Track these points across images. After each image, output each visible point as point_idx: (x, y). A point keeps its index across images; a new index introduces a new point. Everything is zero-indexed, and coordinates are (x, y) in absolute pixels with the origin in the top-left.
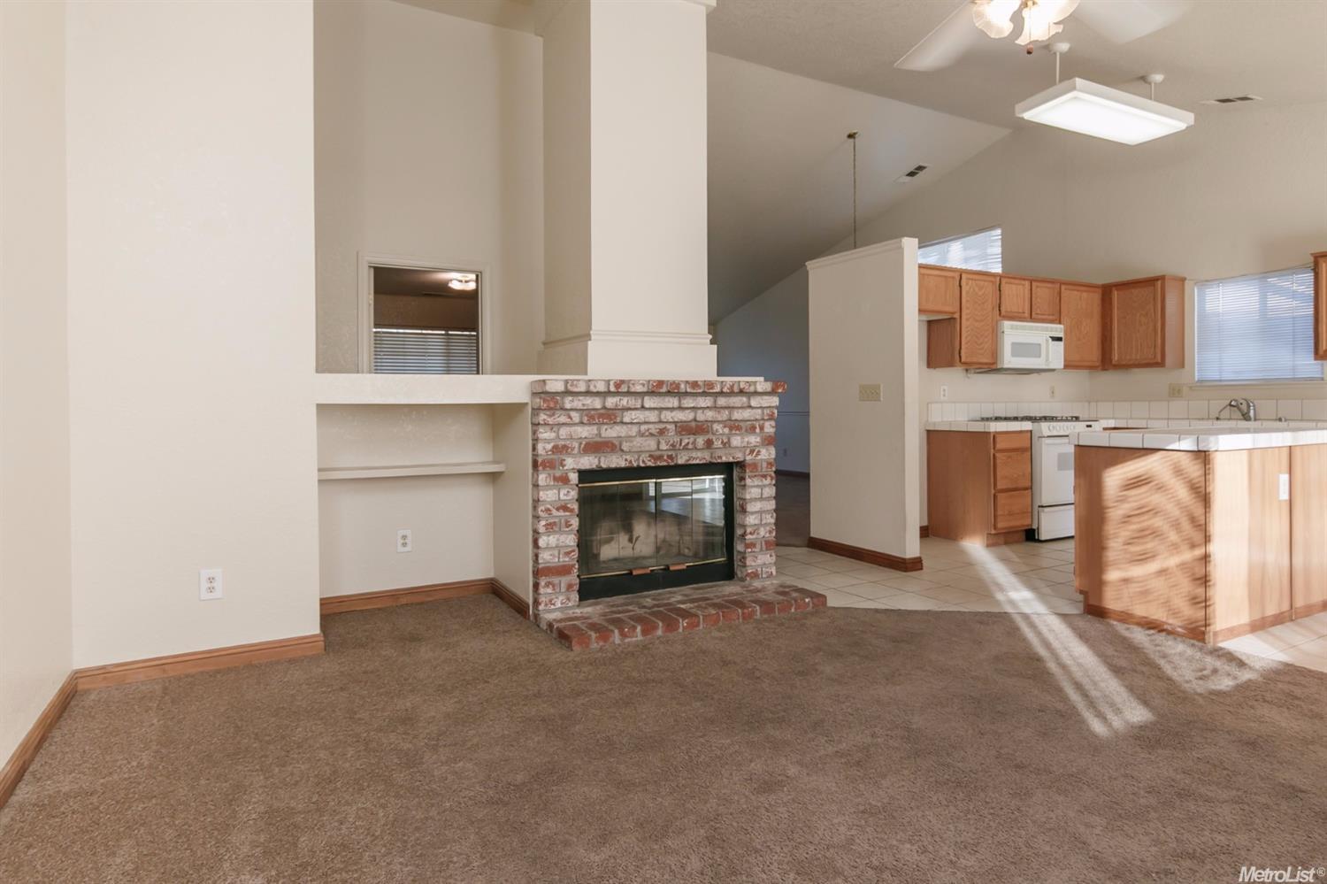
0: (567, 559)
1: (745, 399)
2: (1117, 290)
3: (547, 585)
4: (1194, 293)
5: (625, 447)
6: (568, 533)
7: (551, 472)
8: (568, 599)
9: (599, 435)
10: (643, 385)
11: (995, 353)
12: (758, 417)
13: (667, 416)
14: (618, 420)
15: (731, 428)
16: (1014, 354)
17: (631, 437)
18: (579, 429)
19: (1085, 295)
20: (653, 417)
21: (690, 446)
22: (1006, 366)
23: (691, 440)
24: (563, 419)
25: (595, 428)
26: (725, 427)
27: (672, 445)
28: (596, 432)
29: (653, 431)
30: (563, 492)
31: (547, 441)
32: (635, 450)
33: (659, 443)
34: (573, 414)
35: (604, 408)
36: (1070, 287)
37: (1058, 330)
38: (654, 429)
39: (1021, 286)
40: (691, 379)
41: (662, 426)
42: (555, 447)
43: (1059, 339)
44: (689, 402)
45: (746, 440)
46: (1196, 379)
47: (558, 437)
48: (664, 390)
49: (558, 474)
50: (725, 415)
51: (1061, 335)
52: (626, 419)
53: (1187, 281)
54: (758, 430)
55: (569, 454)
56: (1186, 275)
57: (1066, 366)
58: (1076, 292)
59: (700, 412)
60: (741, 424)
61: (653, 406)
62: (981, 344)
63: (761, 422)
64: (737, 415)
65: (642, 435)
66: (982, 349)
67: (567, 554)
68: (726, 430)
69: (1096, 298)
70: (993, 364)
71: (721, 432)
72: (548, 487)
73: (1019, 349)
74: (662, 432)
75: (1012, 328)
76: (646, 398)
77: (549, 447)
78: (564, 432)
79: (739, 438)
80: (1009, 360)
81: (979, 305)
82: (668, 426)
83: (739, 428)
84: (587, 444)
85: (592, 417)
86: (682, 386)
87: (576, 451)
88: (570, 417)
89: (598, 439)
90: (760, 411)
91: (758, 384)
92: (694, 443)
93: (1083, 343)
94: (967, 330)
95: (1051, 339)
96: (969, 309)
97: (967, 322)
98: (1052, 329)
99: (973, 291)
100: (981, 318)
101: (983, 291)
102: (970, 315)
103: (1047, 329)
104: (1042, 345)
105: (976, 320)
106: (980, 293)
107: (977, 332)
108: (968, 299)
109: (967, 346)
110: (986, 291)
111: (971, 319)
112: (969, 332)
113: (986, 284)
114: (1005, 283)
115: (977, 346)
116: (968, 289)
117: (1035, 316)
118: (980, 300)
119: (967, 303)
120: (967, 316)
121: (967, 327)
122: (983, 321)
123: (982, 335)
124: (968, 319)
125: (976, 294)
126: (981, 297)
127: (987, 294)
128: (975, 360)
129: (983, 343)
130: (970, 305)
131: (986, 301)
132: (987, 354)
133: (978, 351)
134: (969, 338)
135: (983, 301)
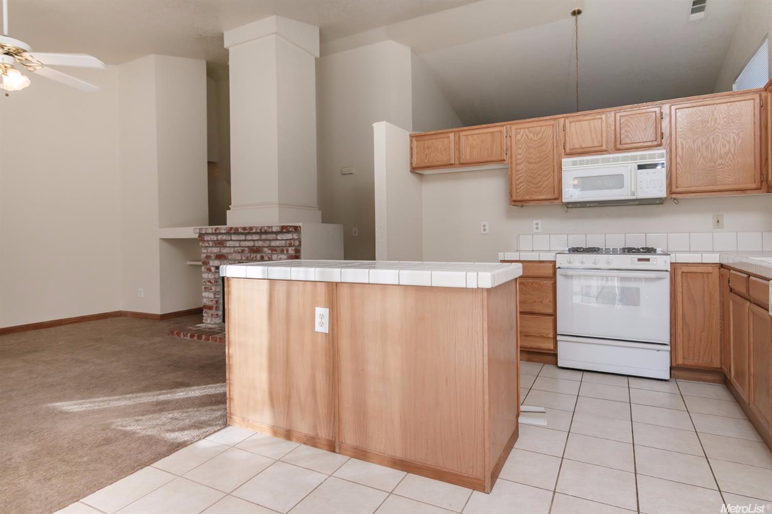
0: (211, 303)
1: (274, 235)
3: (206, 312)
5: (229, 257)
6: (211, 292)
7: (206, 266)
8: (212, 320)
9: (220, 251)
10: (224, 229)
11: (559, 189)
12: (284, 245)
13: (243, 244)
14: (225, 245)
15: (272, 251)
17: (231, 253)
18: (214, 249)
20: (237, 244)
21: (254, 259)
22: (566, 200)
23: (254, 256)
24: (207, 245)
25: (219, 248)
26: (269, 250)
27: (247, 258)
28: (219, 250)
29: (240, 251)
30: (210, 275)
31: (204, 253)
32: (233, 259)
33: (242, 257)
34: (210, 243)
35: (217, 240)
37: (653, 156)
38: (240, 249)
39: (596, 121)
40: (243, 226)
41: (242, 248)
42: (206, 256)
44: (249, 237)
45: (279, 257)
47: (207, 251)
48: (232, 232)
49: (208, 267)
50: (267, 243)
51: (661, 160)
52: (228, 245)
54: (285, 252)
55: (211, 259)
57: (673, 194)
59: (256, 242)
60: (277, 248)
61: (235, 239)
62: (539, 183)
63: (287, 248)
64: (273, 244)
65: (235, 252)
66: (540, 186)
67: (211, 301)
68: (270, 251)
70: (557, 199)
71: (267, 252)
72: (204, 272)
73: (585, 182)
74: (243, 251)
76: (232, 236)
77: (205, 256)
78: (209, 250)
79: (276, 255)
81: (535, 149)
82: (245, 249)
83: (275, 250)
84: (217, 255)
85: (216, 244)
86: (240, 229)
87: (213, 258)
88: (209, 244)
89: (220, 253)
90: (284, 242)
91: (273, 227)
92: (256, 257)
93: (719, 165)
94: (518, 173)
95: (641, 167)
96: (521, 154)
97: (518, 166)
98: (643, 157)
99: (526, 138)
100: (538, 160)
101: (540, 136)
102: (523, 159)
103: (634, 158)
104: (622, 175)
105: (530, 163)
106: (536, 138)
107: (532, 173)
108: (520, 146)
109: (518, 187)
110: (544, 135)
111: (524, 163)
112: (522, 175)
113: (543, 128)
114: (570, 122)
115: (532, 185)
116: (520, 138)
117: (621, 147)
118: (534, 144)
119: (518, 150)
120: (519, 161)
121: (519, 170)
122: (540, 162)
123: (540, 175)
124: (520, 164)
125: (531, 139)
126: (536, 141)
127: (545, 136)
128: (528, 198)
129: (541, 181)
130: (523, 150)
131: (543, 144)
132: (546, 191)
133: (533, 189)
134: (521, 179)
135: (540, 144)
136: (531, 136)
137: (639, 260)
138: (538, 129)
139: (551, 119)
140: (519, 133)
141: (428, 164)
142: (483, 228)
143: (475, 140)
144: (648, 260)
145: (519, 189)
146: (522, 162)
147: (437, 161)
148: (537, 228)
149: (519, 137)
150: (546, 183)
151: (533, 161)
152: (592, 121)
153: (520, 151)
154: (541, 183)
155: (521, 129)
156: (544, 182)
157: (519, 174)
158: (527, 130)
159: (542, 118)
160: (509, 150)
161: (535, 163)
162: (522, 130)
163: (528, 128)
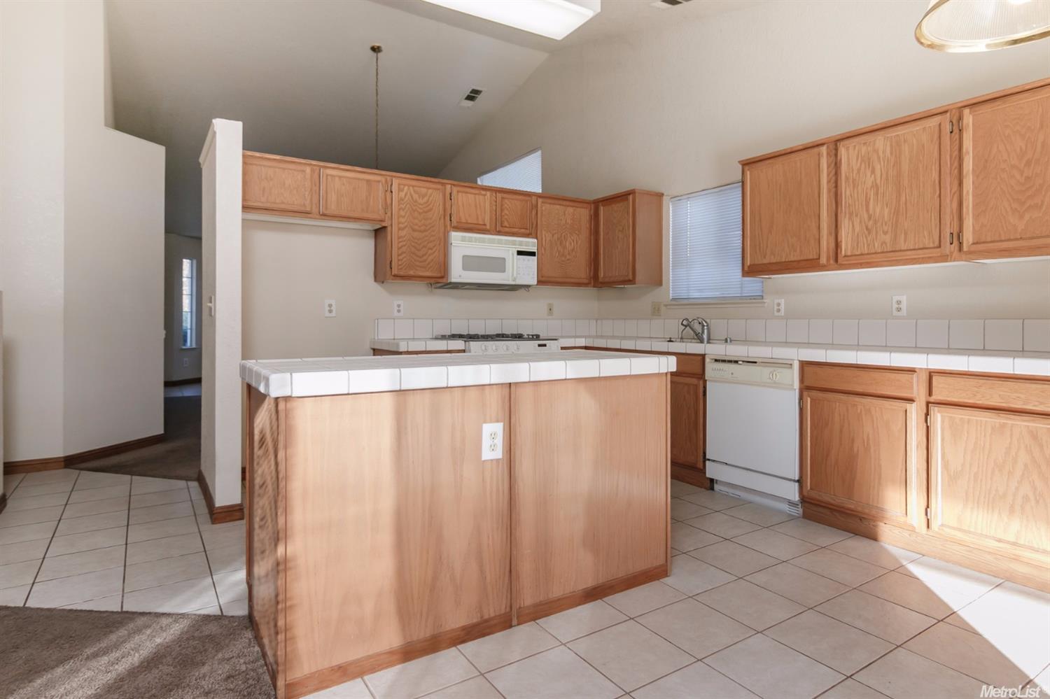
2: (602, 205)
4: (670, 209)
11: (444, 267)
16: (465, 268)
19: (570, 210)
22: (453, 280)
36: (550, 201)
37: (530, 244)
39: (481, 197)
43: (532, 254)
46: (671, 298)
51: (534, 249)
53: (664, 197)
56: (662, 190)
57: (540, 282)
58: (558, 207)
62: (423, 256)
66: (425, 261)
69: (584, 214)
70: (442, 277)
73: (471, 263)
75: (463, 239)
80: (458, 273)
81: (420, 213)
93: (568, 260)
94: (400, 240)
95: (520, 253)
96: (404, 217)
97: (400, 231)
98: (521, 243)
99: (410, 198)
100: (423, 228)
101: (426, 199)
102: (406, 224)
103: (514, 243)
104: (504, 259)
105: (414, 230)
106: (421, 201)
107: (416, 243)
108: (403, 206)
109: (401, 257)
110: (431, 199)
111: (407, 229)
112: (404, 243)
113: (430, 191)
114: (458, 192)
115: (415, 257)
116: (403, 196)
117: (502, 229)
118: (420, 208)
119: (401, 211)
120: (401, 226)
121: (401, 237)
122: (425, 231)
123: (424, 247)
124: (403, 229)
125: (416, 201)
126: (422, 205)
127: (431, 202)
128: (411, 273)
129: (425, 254)
130: (406, 213)
131: (431, 210)
132: (431, 267)
133: (418, 263)
134: (404, 249)
135: (425, 210)
136: (416, 196)
137: (540, 345)
138: (424, 190)
139: (439, 183)
140: (402, 190)
141: (268, 205)
142: (329, 308)
143: (344, 184)
144: (545, 345)
145: (402, 260)
146: (405, 227)
147: (283, 203)
148: (399, 311)
149: (402, 194)
150: (431, 258)
151: (416, 227)
152: (477, 196)
153: (402, 213)
154: (425, 258)
155: (405, 185)
156: (430, 255)
157: (401, 242)
158: (411, 188)
159: (429, 179)
160: (389, 209)
161: (420, 231)
162: (406, 188)
163: (413, 186)
